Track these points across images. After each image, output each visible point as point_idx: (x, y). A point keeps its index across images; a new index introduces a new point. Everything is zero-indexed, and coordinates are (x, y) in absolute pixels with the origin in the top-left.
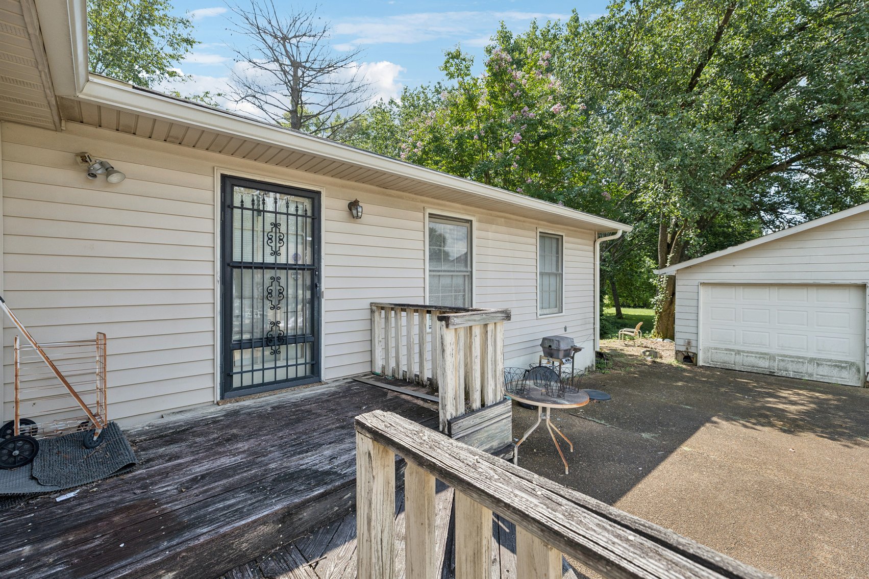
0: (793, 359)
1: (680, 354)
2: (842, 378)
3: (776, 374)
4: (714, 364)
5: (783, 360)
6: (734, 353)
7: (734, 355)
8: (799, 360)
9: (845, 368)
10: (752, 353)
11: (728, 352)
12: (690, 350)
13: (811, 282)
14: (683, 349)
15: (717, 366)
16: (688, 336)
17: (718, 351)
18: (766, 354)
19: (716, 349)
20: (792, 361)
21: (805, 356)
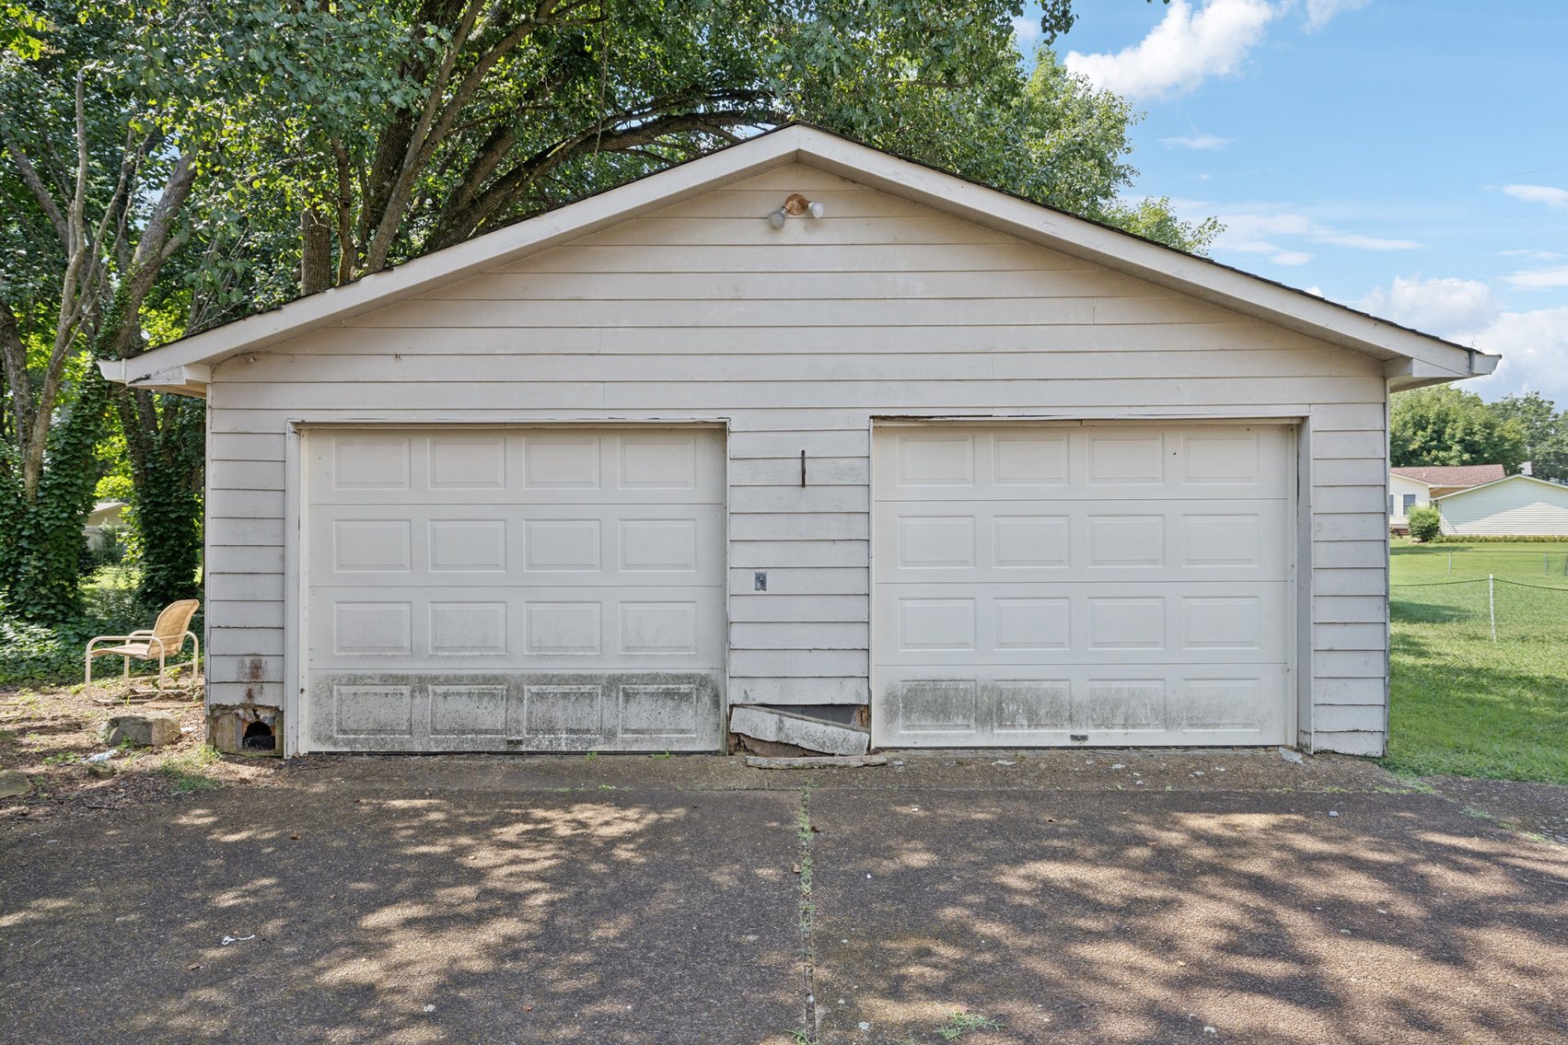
0: (566, 689)
1: (225, 721)
2: (682, 731)
3: (523, 748)
4: (348, 743)
5: (541, 696)
6: (406, 690)
7: (407, 699)
8: (580, 688)
9: (687, 696)
10: (458, 680)
11: (390, 689)
12: (259, 701)
13: (603, 417)
14: (234, 696)
15: (359, 748)
16: (251, 643)
17: (361, 689)
18: (496, 680)
19: (353, 680)
20: (565, 695)
21: (595, 672)
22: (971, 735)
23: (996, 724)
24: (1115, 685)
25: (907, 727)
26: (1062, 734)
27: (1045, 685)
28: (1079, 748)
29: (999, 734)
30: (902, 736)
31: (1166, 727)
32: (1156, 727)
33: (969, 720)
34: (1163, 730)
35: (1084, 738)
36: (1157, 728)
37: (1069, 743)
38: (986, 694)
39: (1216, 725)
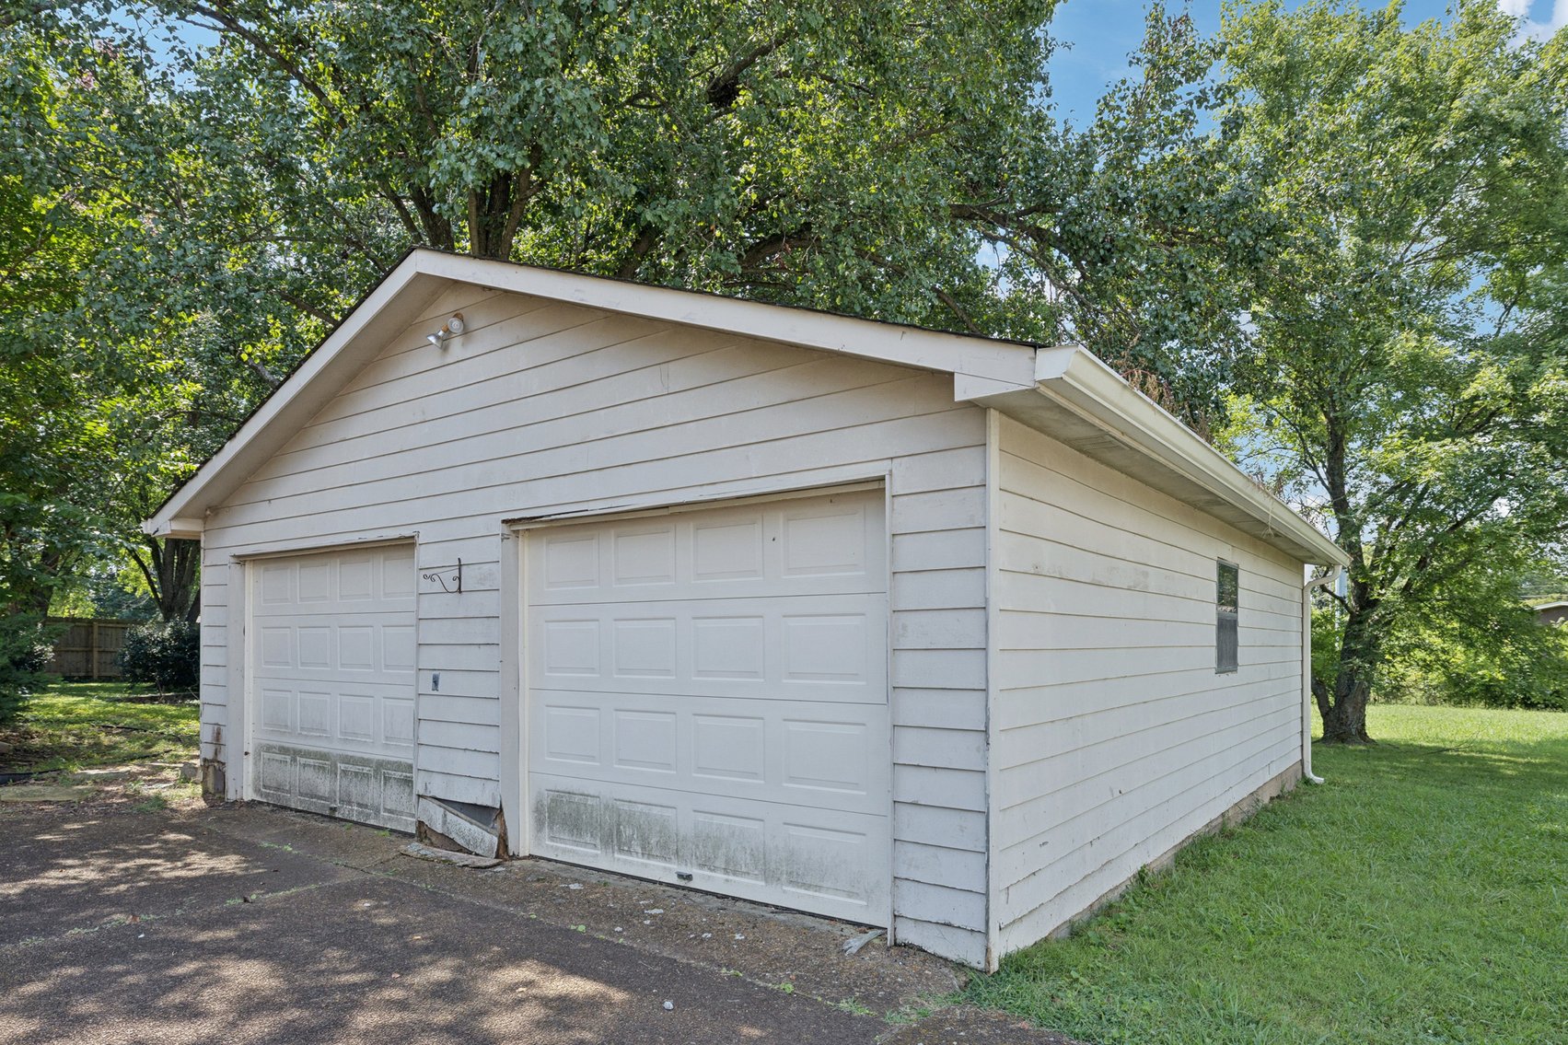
0: (356, 768)
3: (338, 815)
4: (266, 795)
5: (345, 773)
6: (288, 760)
7: (289, 766)
8: (363, 769)
10: (310, 754)
11: (283, 757)
12: (219, 758)
14: (210, 753)
15: (270, 800)
16: (217, 716)
17: (271, 757)
18: (325, 756)
19: (269, 748)
20: (356, 774)
21: (366, 756)
22: (597, 855)
23: (616, 848)
24: (717, 820)
25: (552, 838)
26: (670, 870)
27: (655, 811)
28: (684, 888)
29: (619, 859)
30: (547, 846)
31: (766, 882)
32: (756, 877)
33: (595, 839)
34: (763, 883)
35: (689, 877)
36: (757, 879)
37: (675, 880)
38: (608, 813)
39: (818, 888)
